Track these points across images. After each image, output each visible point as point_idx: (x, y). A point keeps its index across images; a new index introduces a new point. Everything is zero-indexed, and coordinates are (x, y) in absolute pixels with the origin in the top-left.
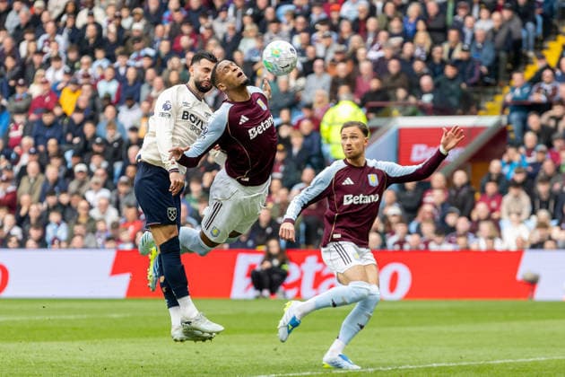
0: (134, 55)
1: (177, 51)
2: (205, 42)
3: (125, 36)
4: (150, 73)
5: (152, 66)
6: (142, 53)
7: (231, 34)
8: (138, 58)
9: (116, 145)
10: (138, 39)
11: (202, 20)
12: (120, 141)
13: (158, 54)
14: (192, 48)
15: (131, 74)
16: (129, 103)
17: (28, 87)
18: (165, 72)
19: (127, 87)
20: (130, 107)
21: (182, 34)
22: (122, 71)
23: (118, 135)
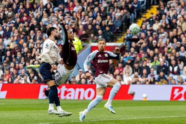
0: (8, 23)
1: (22, 21)
2: (31, 19)
3: (6, 17)
4: (14, 28)
5: (14, 26)
6: (11, 22)
7: (39, 16)
8: (10, 24)
9: (3, 50)
10: (10, 18)
11: (30, 12)
12: (4, 49)
13: (16, 22)
14: (27, 21)
15: (8, 28)
16: (7, 37)
18: (18, 28)
19: (6, 33)
20: (7, 39)
21: (24, 16)
22: (5, 27)
23: (3, 48)
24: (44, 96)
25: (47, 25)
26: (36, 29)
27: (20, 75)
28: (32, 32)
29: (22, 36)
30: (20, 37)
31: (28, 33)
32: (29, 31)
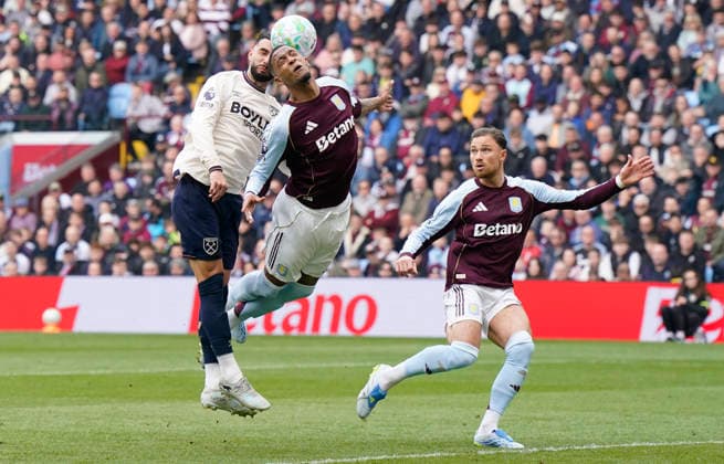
0: (552, 51)
1: (602, 45)
2: (637, 34)
3: (543, 29)
4: (568, 70)
5: (570, 64)
6: (562, 47)
7: (668, 26)
8: (557, 55)
9: (521, 156)
10: (558, 32)
11: (636, 10)
12: (526, 151)
13: (580, 50)
14: (621, 43)
15: (545, 72)
16: (540, 106)
17: (425, 87)
18: (587, 70)
19: (541, 88)
20: (541, 111)
21: (610, 25)
22: (536, 69)
23: (523, 145)
24: (659, 329)
25: (695, 60)
26: (654, 74)
27: (577, 248)
28: (635, 84)
29: (596, 100)
30: (590, 104)
31: (620, 89)
32: (627, 81)
